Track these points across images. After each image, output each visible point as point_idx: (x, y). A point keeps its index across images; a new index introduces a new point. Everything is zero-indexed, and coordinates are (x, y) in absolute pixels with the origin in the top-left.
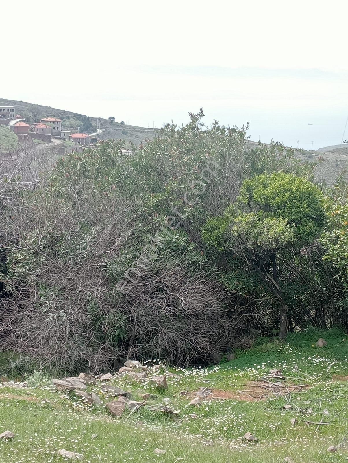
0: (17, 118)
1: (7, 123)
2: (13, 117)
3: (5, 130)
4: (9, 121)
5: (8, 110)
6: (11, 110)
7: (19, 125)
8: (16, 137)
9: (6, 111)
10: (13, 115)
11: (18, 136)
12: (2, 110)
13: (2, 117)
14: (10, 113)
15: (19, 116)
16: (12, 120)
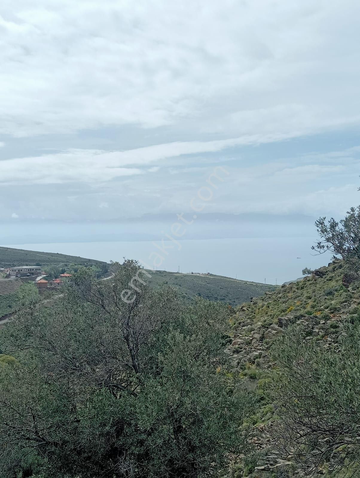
0: (43, 274)
1: (34, 279)
2: (40, 274)
3: (31, 286)
4: (36, 277)
5: (36, 270)
6: (38, 269)
7: (40, 282)
8: (37, 290)
9: (35, 270)
10: (40, 273)
11: (39, 290)
12: (32, 270)
13: (31, 275)
14: (37, 272)
15: (44, 273)
16: (39, 276)
